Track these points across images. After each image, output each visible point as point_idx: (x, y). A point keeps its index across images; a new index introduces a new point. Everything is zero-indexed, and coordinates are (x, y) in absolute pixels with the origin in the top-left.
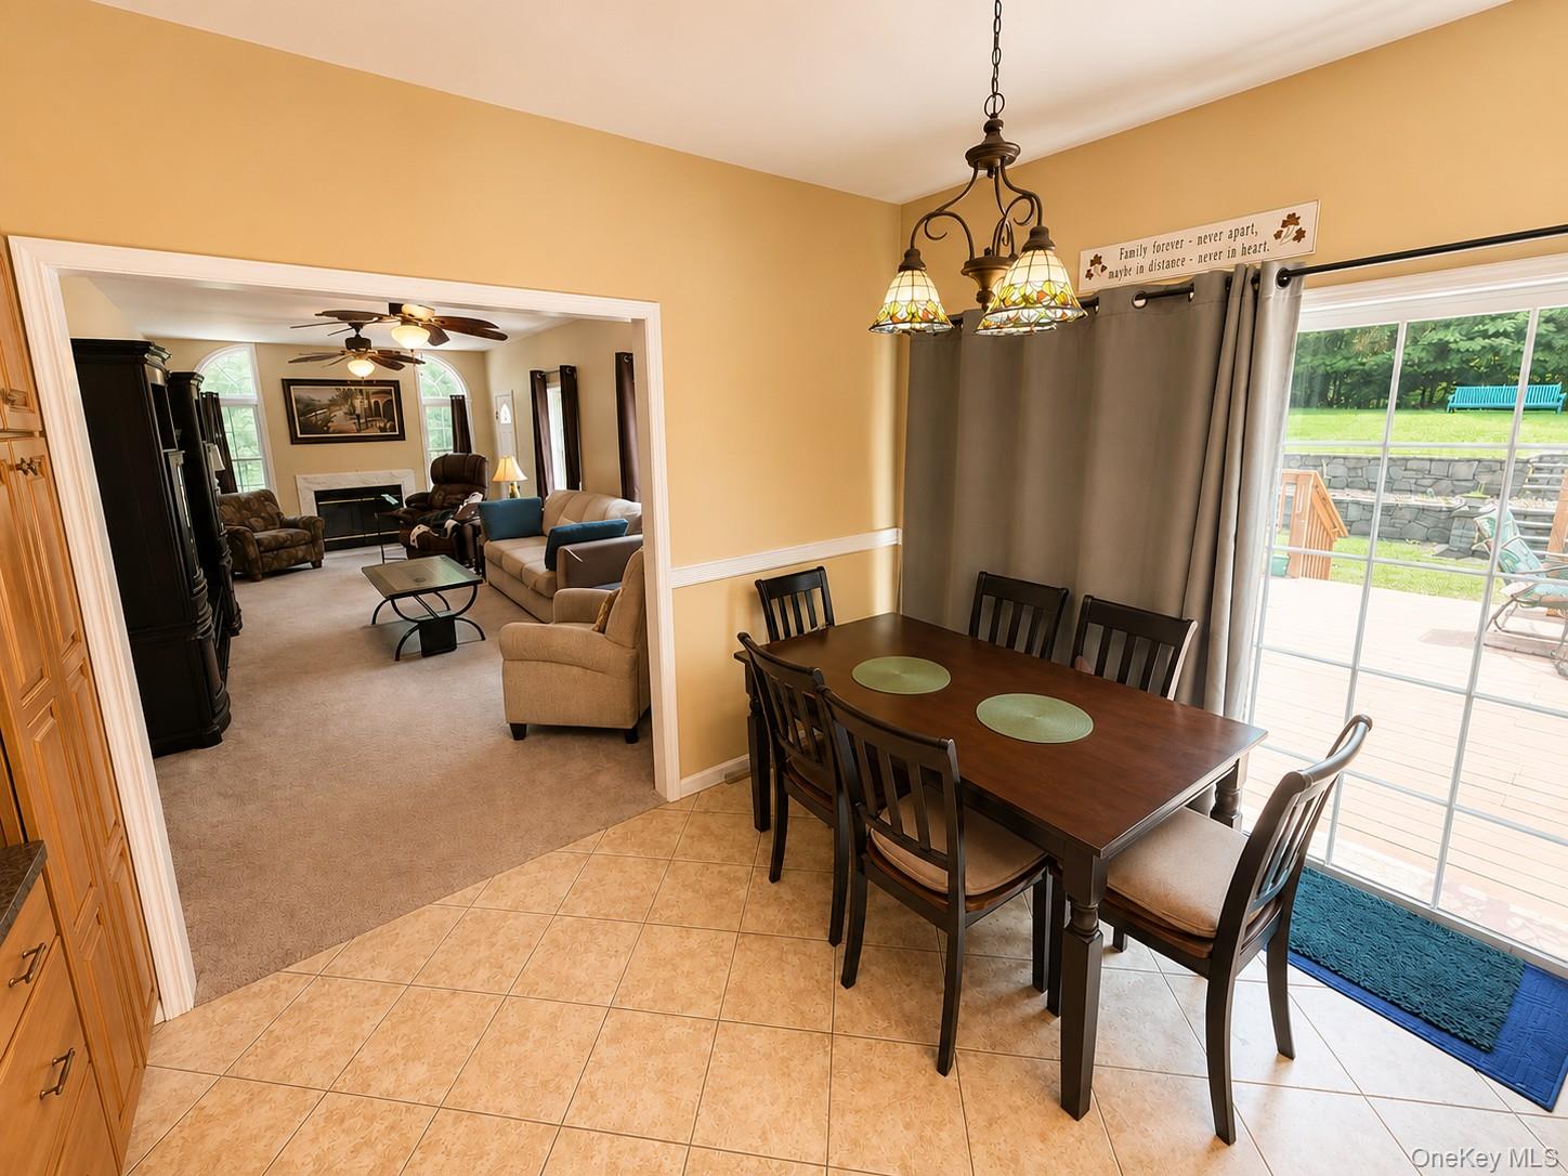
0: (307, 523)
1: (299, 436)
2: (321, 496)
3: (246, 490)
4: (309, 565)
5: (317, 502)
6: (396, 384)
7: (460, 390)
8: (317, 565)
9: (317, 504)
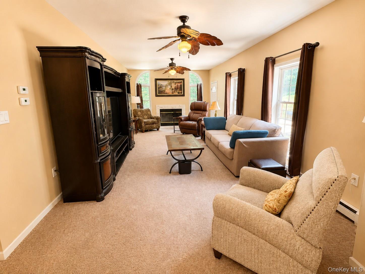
0: (157, 118)
1: (158, 94)
2: (161, 111)
3: (145, 108)
4: (156, 129)
5: (160, 112)
6: (183, 80)
7: (200, 82)
8: (158, 130)
9: (160, 113)
